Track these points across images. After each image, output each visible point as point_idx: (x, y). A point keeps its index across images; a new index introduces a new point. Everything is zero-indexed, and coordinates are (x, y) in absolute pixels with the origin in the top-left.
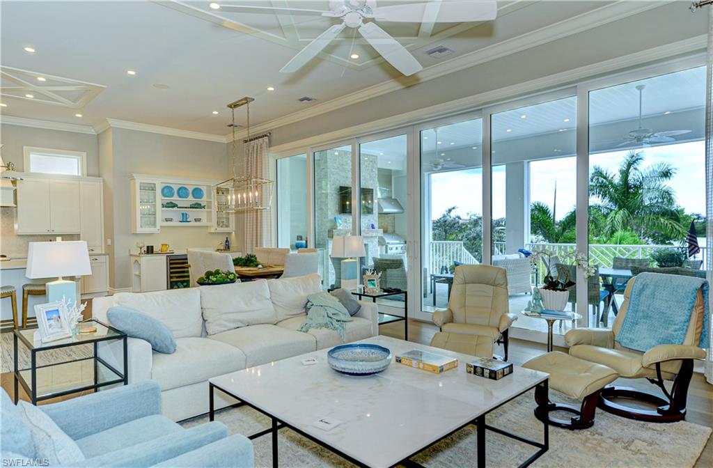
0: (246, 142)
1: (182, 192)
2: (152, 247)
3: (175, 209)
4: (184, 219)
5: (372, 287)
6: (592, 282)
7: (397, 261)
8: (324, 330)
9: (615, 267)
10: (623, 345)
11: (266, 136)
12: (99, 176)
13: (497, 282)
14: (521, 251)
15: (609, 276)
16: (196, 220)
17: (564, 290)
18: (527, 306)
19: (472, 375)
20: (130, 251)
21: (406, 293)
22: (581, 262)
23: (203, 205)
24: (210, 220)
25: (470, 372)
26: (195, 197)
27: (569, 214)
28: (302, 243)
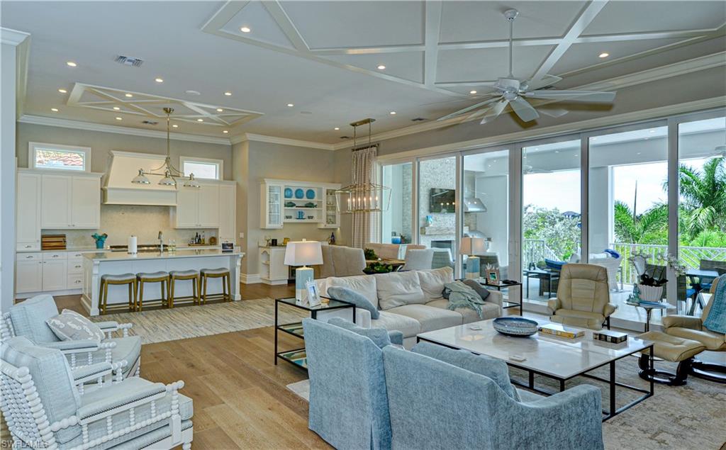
0: (353, 150)
1: (299, 194)
2: (276, 240)
3: (294, 208)
4: (300, 216)
5: (493, 279)
6: (681, 281)
7: (492, 257)
8: (467, 310)
9: (702, 269)
10: (710, 329)
11: (374, 146)
12: (232, 180)
13: (599, 278)
14: (607, 251)
15: (695, 276)
16: (309, 217)
17: (659, 286)
18: (628, 298)
19: (598, 341)
20: (258, 243)
21: (521, 285)
22: (673, 264)
23: (315, 204)
24: (320, 217)
25: (596, 338)
26: (308, 198)
27: (648, 212)
28: (397, 239)
